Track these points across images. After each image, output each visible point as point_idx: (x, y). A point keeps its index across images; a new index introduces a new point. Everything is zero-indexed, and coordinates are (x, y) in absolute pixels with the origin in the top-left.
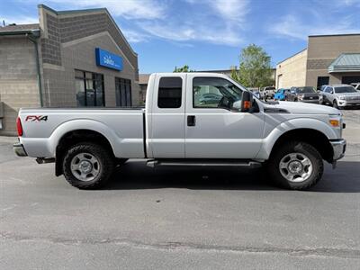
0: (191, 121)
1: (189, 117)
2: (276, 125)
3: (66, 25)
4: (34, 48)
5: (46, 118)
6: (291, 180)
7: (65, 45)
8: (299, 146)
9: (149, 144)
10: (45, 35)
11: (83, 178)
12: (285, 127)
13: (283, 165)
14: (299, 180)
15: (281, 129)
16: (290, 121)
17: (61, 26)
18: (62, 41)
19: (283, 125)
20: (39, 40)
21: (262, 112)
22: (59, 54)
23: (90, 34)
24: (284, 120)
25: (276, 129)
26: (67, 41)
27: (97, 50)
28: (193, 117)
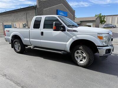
0: (42, 33)
1: (41, 32)
2: (71, 37)
3: (45, 3)
4: (35, 11)
5: (9, 31)
6: (79, 62)
7: (45, 9)
8: (81, 47)
9: (31, 41)
10: (38, 7)
11: (17, 49)
12: (75, 38)
13: (76, 55)
14: (82, 62)
15: (73, 39)
16: (77, 36)
17: (44, 3)
18: (44, 8)
19: (74, 37)
20: (36, 8)
21: (66, 31)
22: (43, 12)
23: (55, 5)
24: (75, 35)
25: (71, 39)
26: (45, 8)
27: (57, 10)
28: (43, 32)
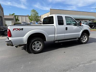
0: (67, 28)
5: (22, 29)
6: (83, 42)
8: (85, 34)
9: (56, 36)
11: (36, 50)
13: (81, 39)
